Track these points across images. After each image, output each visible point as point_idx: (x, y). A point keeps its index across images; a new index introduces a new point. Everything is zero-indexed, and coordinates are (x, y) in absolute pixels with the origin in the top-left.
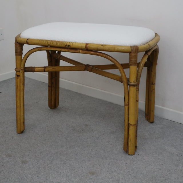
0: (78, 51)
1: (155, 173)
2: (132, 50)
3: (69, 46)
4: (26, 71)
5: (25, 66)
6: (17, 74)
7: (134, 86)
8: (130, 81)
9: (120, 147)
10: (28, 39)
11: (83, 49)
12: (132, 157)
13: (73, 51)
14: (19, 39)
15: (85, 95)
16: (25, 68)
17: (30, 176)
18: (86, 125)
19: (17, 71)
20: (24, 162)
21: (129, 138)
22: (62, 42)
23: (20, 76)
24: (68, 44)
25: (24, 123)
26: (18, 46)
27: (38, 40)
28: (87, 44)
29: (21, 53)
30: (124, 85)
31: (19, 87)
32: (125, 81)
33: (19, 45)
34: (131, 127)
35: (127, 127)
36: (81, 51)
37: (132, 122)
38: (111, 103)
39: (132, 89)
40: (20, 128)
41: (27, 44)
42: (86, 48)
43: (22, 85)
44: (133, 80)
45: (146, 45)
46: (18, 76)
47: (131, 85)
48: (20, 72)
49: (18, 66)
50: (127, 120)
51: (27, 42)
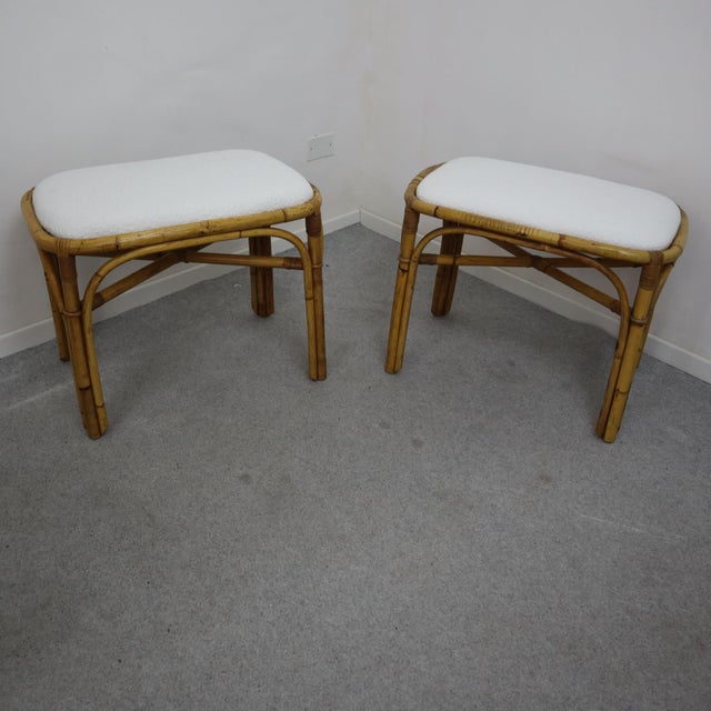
0: (542, 247)
1: (658, 487)
2: (651, 260)
3: (524, 235)
4: (420, 263)
5: (425, 251)
6: (402, 267)
7: (641, 325)
8: (635, 315)
9: (582, 423)
10: (437, 208)
11: (552, 245)
12: (611, 447)
14: (415, 204)
15: (493, 286)
16: (422, 255)
17: (433, 474)
18: (512, 364)
19: (401, 262)
20: (417, 443)
21: (612, 414)
22: (509, 224)
23: (408, 271)
24: (523, 232)
25: (403, 356)
26: (412, 216)
27: (459, 212)
28: (562, 237)
29: (415, 230)
30: (622, 320)
31: (402, 291)
32: (627, 314)
33: (413, 213)
34: (620, 396)
35: (610, 396)
36: (547, 248)
37: (622, 387)
38: (547, 311)
39: (636, 331)
40: (393, 365)
41: (435, 215)
42: (560, 245)
43: (409, 289)
44: (640, 314)
45: (675, 250)
46: (403, 271)
47: (636, 324)
48: (409, 264)
49: (407, 253)
50: (613, 385)
51: (435, 212)
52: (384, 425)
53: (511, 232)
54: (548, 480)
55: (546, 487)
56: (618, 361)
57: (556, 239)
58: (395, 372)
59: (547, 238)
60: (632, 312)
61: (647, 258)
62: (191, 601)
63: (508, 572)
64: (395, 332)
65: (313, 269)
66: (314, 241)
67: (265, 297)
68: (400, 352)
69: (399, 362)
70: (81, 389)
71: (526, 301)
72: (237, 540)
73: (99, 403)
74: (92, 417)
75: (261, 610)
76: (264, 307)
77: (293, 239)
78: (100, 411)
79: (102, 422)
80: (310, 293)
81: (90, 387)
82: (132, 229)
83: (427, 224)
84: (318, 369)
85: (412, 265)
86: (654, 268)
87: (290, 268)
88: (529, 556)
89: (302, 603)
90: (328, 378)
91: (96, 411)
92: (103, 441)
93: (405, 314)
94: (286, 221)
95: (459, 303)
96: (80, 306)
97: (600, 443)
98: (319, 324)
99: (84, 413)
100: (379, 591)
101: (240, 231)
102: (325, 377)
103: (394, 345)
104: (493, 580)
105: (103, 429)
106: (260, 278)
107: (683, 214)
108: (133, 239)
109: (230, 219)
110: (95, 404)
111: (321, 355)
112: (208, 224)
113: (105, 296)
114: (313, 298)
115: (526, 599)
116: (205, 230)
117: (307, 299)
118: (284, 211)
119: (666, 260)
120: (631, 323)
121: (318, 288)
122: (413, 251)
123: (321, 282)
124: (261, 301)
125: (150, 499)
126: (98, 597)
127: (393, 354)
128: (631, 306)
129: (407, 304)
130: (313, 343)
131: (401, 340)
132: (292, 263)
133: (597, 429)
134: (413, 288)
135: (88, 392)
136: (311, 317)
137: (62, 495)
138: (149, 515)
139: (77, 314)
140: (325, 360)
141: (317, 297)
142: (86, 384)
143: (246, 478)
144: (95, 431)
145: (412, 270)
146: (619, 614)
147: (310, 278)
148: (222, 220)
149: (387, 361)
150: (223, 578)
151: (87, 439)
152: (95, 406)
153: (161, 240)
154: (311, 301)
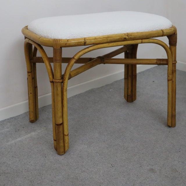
70: (57, 125)
73: (66, 133)
74: (62, 141)
76: (131, 96)
78: (66, 138)
79: (66, 145)
80: (171, 76)
81: (62, 124)
84: (172, 121)
90: (176, 126)
92: (66, 155)
101: (143, 39)
105: (66, 148)
106: (130, 81)
110: (63, 134)
111: (173, 112)
112: (128, 35)
114: (172, 79)
116: (127, 37)
117: (168, 81)
118: (162, 31)
121: (174, 73)
124: (130, 93)
130: (170, 105)
135: (61, 126)
139: (60, 81)
140: (175, 116)
141: (174, 80)
142: (61, 122)
144: (62, 150)
147: (171, 70)
151: (57, 155)
152: (64, 135)
153: (105, 41)
154: (170, 82)
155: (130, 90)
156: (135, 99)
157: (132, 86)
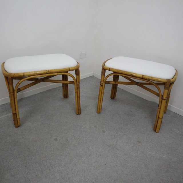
0: (138, 78)
1: (171, 145)
2: (167, 82)
3: (133, 75)
4: (106, 83)
6: (101, 84)
7: (165, 100)
9: (150, 127)
10: (110, 68)
11: (140, 78)
12: (158, 134)
13: (135, 78)
14: (105, 67)
15: (127, 92)
16: (106, 81)
17: (108, 140)
18: (131, 111)
19: (101, 83)
20: (104, 132)
21: (158, 125)
22: (129, 72)
23: (102, 85)
24: (132, 74)
25: (101, 108)
26: (104, 70)
27: (116, 69)
28: (143, 76)
29: (104, 74)
30: (160, 98)
31: (101, 91)
32: (161, 97)
34: (160, 120)
35: (157, 119)
36: (139, 79)
37: (160, 117)
38: (142, 98)
39: (164, 102)
40: (99, 111)
41: (109, 70)
42: (142, 78)
43: (103, 90)
44: (165, 97)
45: (174, 79)
46: (101, 85)
47: (163, 99)
48: (103, 83)
49: (102, 81)
50: (158, 116)
51: (110, 69)
52: (95, 127)
53: (129, 74)
54: (139, 142)
55: (139, 144)
56: (159, 110)
57: (141, 76)
58: (99, 113)
59: (139, 76)
60: (162, 96)
61: (166, 81)
62: (36, 172)
63: (127, 167)
64: (99, 102)
65: (77, 84)
66: (77, 77)
67: (66, 93)
68: (101, 107)
69: (100, 110)
70: (13, 114)
71: (136, 95)
72: (51, 156)
73: (18, 118)
74: (16, 122)
75: (56, 176)
76: (66, 96)
77: (72, 76)
78: (18, 120)
79: (19, 123)
80: (76, 90)
81: (16, 113)
82: (28, 71)
83: (107, 73)
84: (78, 112)
85: (104, 84)
86: (168, 84)
87: (71, 84)
88: (133, 163)
89: (68, 174)
90: (81, 114)
91: (17, 120)
92: (19, 128)
93: (102, 97)
94: (69, 71)
95: (118, 95)
96: (14, 91)
97: (155, 133)
98: (79, 99)
99: (14, 120)
100: (90, 172)
101: (57, 73)
102: (80, 114)
103: (99, 105)
104: (122, 169)
105: (19, 125)
106: (65, 88)
107: (176, 71)
108: (28, 74)
109: (55, 70)
111: (79, 108)
112: (48, 71)
113: (21, 89)
114: (77, 92)
115: (132, 175)
116: (48, 72)
117: (75, 92)
118: (69, 68)
119: (171, 82)
120: (162, 99)
121: (78, 89)
122: (104, 80)
123: (79, 88)
124: (65, 94)
125: (29, 144)
126: (11, 170)
127: (99, 108)
128: (162, 94)
129: (102, 94)
130: (77, 104)
131: (101, 104)
132: (72, 83)
133: (154, 129)
134: (104, 90)
135: (15, 115)
136: (77, 97)
137: (6, 142)
138: (28, 148)
139: (13, 93)
140: (80, 109)
141: (78, 92)
142: (15, 113)
143: (56, 139)
144: (17, 125)
145: (104, 85)
146: (159, 181)
147: (76, 87)
148: (52, 70)
149: (97, 110)
150: (46, 166)
151: (15, 127)
152: (17, 119)
153: (36, 74)
154: (77, 93)
155: (65, 92)
156: (68, 97)
157: (66, 90)
